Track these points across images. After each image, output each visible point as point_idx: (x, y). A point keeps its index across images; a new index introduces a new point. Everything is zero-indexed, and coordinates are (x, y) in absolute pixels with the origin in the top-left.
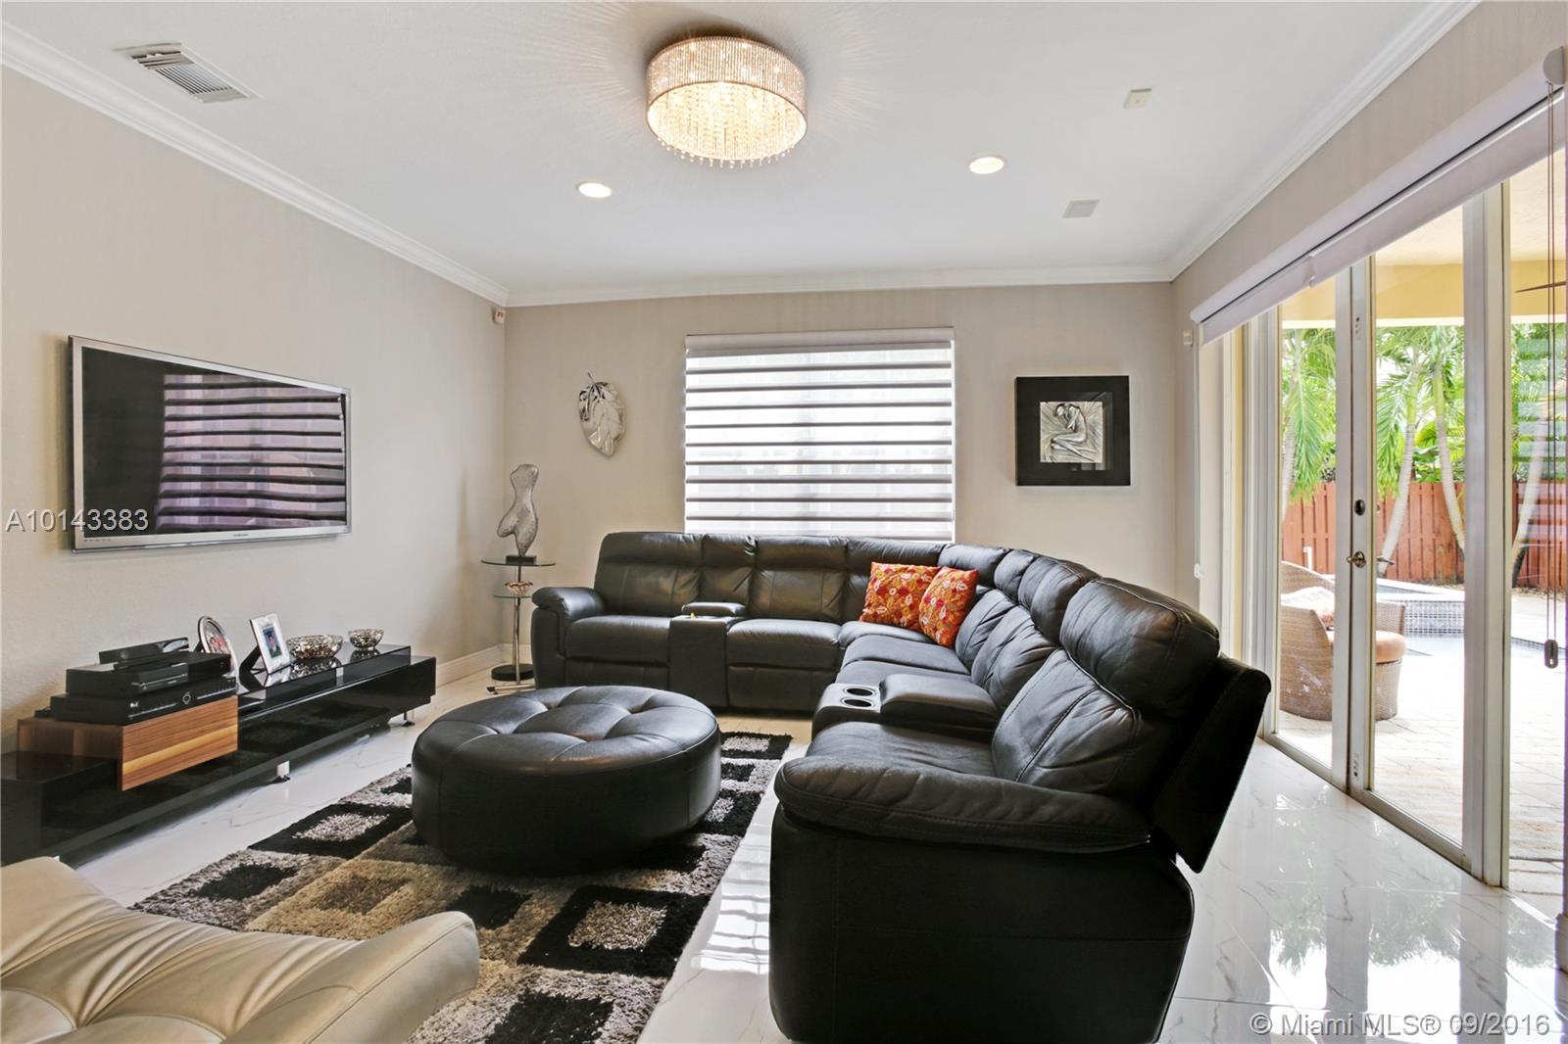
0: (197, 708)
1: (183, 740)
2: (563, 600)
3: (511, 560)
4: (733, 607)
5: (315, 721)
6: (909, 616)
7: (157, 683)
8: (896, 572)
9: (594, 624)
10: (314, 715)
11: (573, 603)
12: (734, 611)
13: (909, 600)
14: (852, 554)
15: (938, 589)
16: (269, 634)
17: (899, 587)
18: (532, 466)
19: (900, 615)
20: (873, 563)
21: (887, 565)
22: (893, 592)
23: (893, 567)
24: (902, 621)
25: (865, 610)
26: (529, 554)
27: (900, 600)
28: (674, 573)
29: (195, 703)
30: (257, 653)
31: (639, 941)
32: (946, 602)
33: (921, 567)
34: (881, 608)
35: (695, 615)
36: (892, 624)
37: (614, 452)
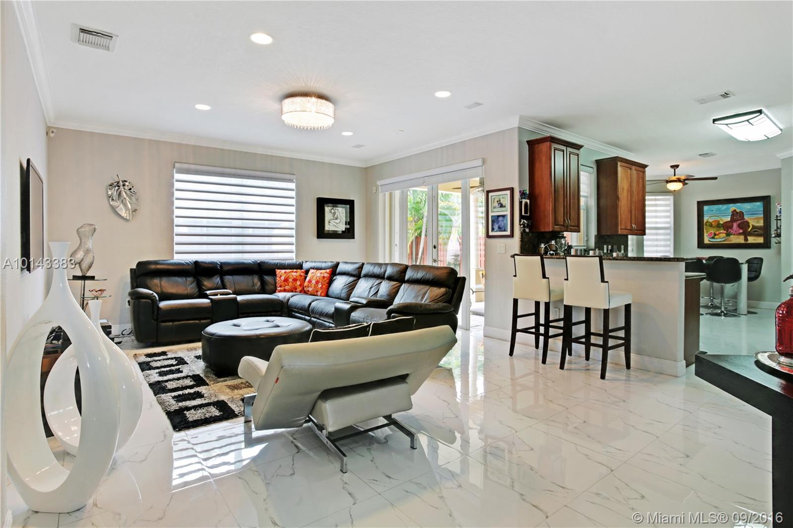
3: (77, 278)
6: (300, 289)
8: (289, 273)
14: (263, 267)
15: (313, 277)
17: (293, 278)
19: (296, 289)
20: (277, 270)
21: (284, 270)
22: (291, 280)
23: (286, 271)
25: (279, 288)
26: (89, 273)
27: (295, 283)
28: (184, 279)
32: (320, 281)
34: (287, 287)
37: (134, 219)
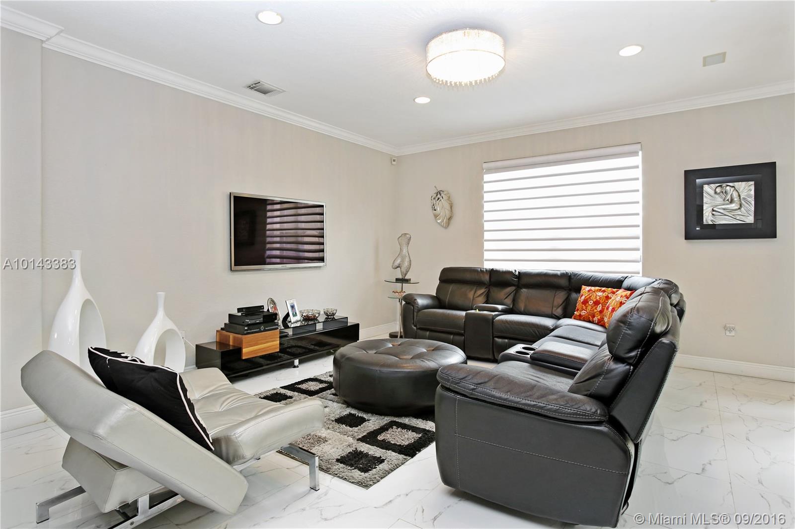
0: (266, 332)
1: (261, 344)
2: (416, 300)
3: (398, 280)
4: (500, 307)
5: (312, 347)
6: (599, 317)
7: (253, 322)
8: (594, 292)
9: (430, 312)
10: (312, 345)
11: (421, 302)
12: (500, 309)
13: (599, 308)
14: (572, 281)
15: (614, 302)
16: (293, 307)
17: (595, 300)
18: (408, 234)
19: (594, 317)
20: (583, 286)
21: (590, 287)
22: (591, 303)
23: (593, 288)
24: (594, 319)
25: (575, 313)
26: (407, 277)
27: (595, 307)
28: (475, 288)
29: (265, 331)
30: (288, 315)
31: (406, 443)
33: (610, 289)
34: (584, 311)
35: (479, 310)
36: (590, 322)
37: (448, 226)
